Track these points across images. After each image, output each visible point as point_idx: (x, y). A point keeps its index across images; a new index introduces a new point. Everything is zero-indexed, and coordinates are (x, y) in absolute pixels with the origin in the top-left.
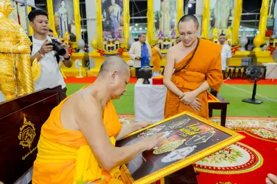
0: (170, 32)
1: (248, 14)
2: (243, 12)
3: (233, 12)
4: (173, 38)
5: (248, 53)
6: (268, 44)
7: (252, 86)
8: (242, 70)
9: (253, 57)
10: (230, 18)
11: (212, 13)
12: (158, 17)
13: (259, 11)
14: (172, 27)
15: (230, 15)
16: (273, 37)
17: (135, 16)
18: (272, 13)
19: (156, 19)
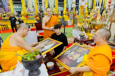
0: (33, 9)
1: (60, 3)
2: (59, 2)
3: (55, 2)
4: (34, 12)
5: (62, 17)
6: (67, 14)
7: (64, 28)
8: (61, 23)
9: (63, 18)
10: (55, 4)
11: (48, 2)
12: (26, 2)
13: (63, 2)
14: (33, 7)
15: (54, 3)
16: (68, 11)
17: (14, 1)
18: (67, 3)
19: (26, 3)
